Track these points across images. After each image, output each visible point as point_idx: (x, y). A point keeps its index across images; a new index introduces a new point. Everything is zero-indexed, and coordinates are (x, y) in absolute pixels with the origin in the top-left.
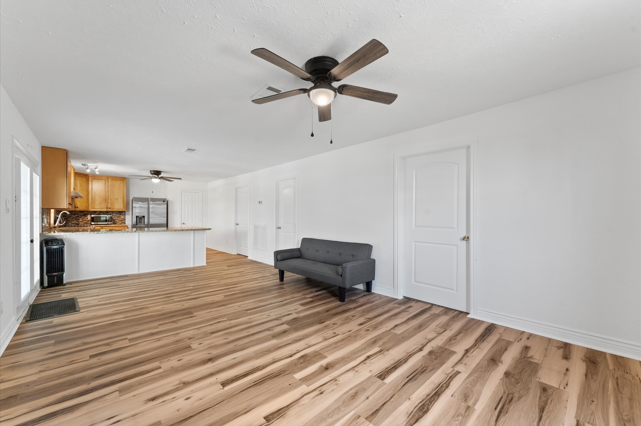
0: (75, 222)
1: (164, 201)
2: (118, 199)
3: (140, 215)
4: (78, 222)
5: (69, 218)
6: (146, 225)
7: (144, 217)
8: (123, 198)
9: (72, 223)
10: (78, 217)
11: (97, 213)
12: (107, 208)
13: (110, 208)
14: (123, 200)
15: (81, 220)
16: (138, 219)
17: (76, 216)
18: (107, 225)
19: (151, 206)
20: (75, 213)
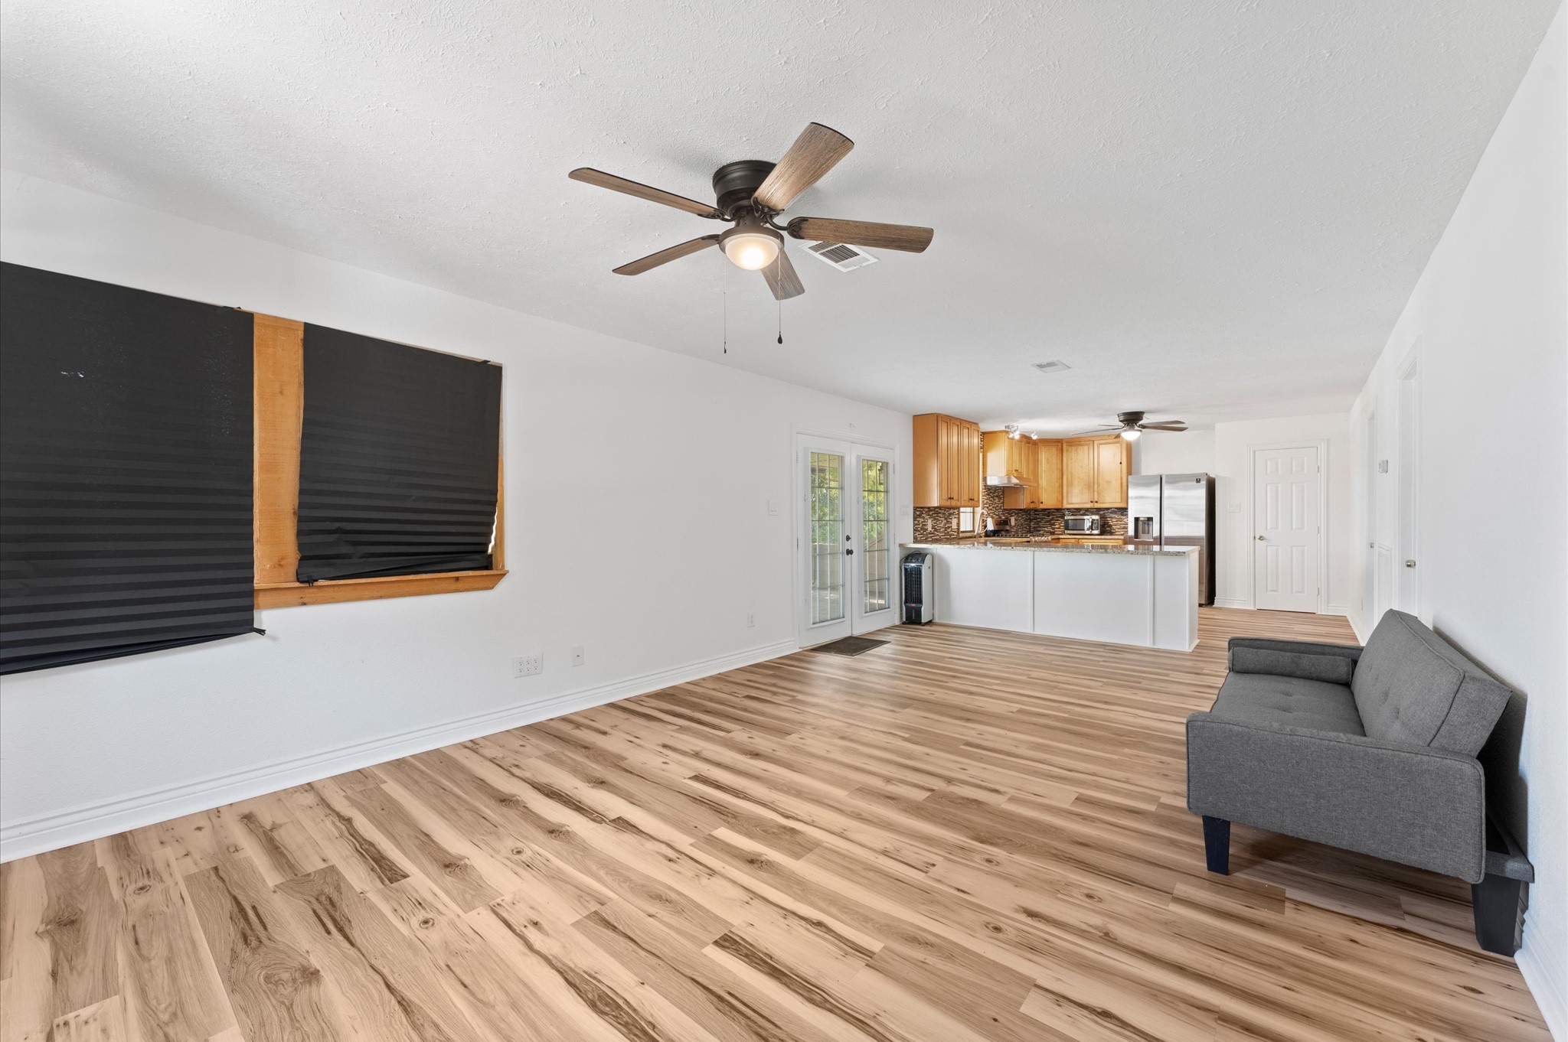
0: (1049, 529)
1: (1198, 481)
2: (1111, 482)
3: (1143, 516)
4: (1053, 529)
5: (1040, 522)
6: (1155, 538)
7: (1150, 519)
8: (1121, 479)
9: (1045, 531)
10: (1052, 519)
11: (1082, 512)
12: (1092, 502)
13: (1096, 502)
14: (1121, 484)
15: (1057, 526)
16: (1140, 523)
17: (1051, 517)
18: (1090, 537)
19: (1166, 493)
20: (1049, 513)
